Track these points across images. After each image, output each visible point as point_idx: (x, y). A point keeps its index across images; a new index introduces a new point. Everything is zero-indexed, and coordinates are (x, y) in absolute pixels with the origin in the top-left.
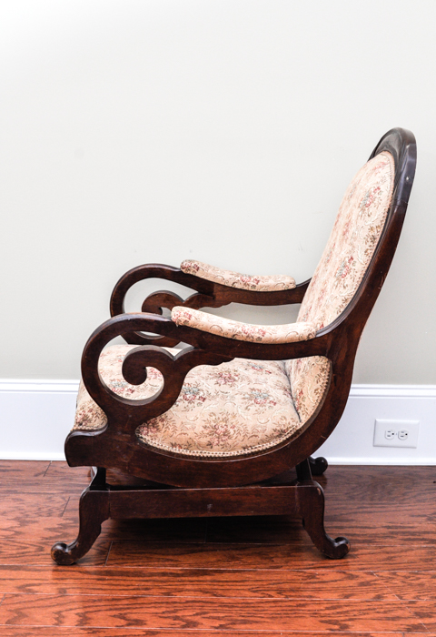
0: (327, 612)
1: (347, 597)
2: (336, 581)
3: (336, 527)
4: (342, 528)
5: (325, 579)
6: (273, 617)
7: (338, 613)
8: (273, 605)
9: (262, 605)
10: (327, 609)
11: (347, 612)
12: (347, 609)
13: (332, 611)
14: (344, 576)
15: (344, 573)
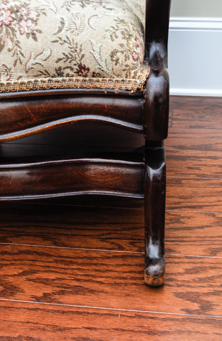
0: (187, 277)
1: (214, 252)
2: (203, 227)
3: (209, 157)
4: (215, 158)
5: (190, 223)
6: (116, 284)
7: (200, 280)
8: (120, 262)
9: (107, 261)
10: (188, 272)
11: (211, 278)
12: (212, 273)
13: (194, 276)
14: (212, 219)
15: (214, 215)
